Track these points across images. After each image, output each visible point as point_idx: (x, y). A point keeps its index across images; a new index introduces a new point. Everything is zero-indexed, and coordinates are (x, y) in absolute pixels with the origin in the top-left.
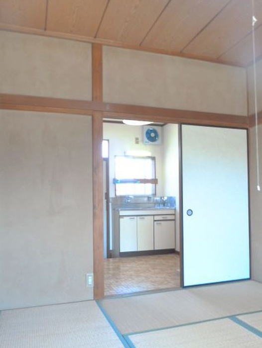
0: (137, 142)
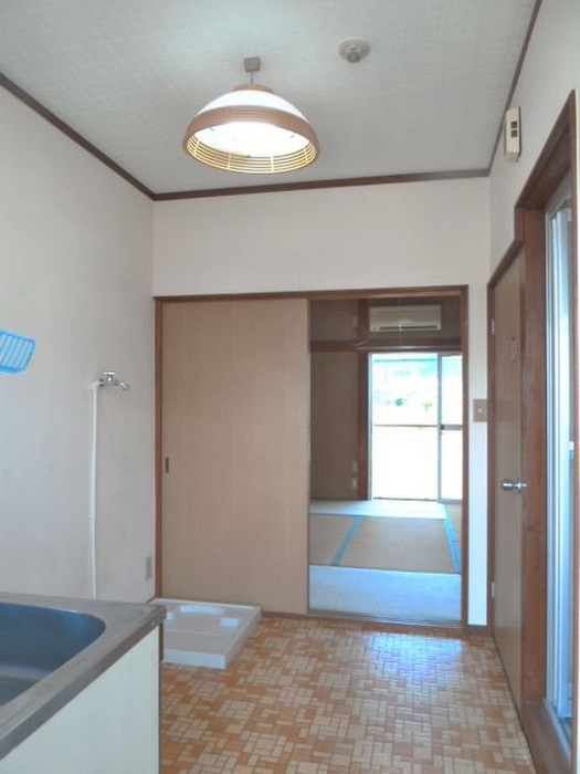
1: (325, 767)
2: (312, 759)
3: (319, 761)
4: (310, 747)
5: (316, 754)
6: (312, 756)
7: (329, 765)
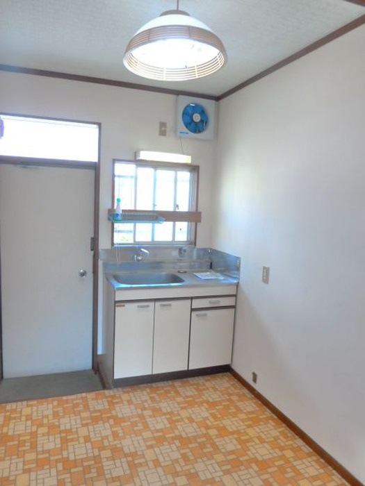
0: (163, 133)
1: (40, 449)
2: (48, 451)
3: (43, 452)
4: (52, 458)
5: (47, 455)
6: (49, 453)
7: (37, 451)
